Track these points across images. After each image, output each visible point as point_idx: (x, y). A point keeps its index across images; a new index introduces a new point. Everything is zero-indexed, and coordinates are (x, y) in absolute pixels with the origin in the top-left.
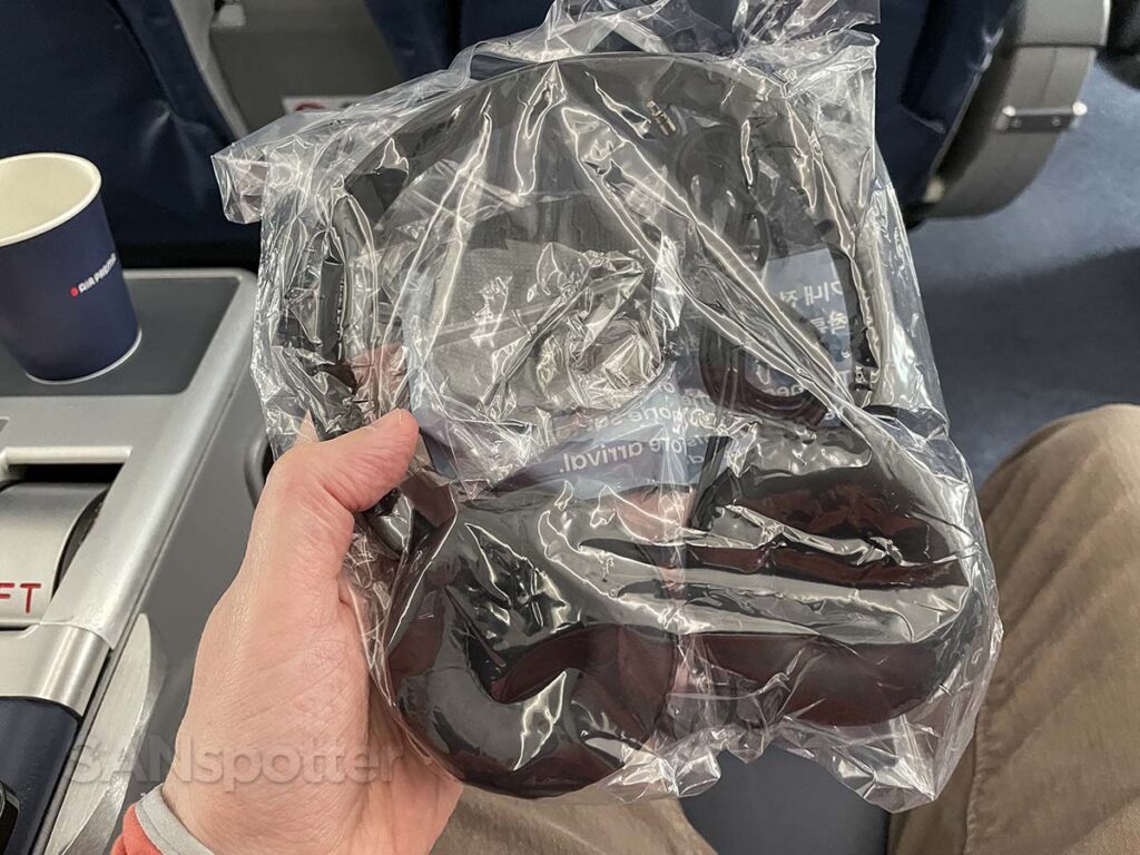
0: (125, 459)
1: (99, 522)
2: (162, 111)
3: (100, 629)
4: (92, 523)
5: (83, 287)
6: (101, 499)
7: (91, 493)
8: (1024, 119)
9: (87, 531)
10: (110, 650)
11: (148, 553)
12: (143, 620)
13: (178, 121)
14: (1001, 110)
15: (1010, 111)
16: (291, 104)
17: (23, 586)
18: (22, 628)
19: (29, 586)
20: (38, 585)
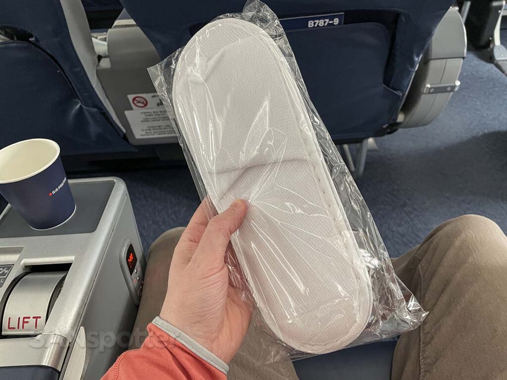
0: (73, 261)
1: (63, 289)
2: (78, 103)
3: (65, 334)
4: (61, 290)
5: (53, 192)
6: (64, 279)
7: (59, 276)
8: (435, 88)
9: (59, 294)
10: (70, 343)
11: (83, 301)
12: (82, 329)
13: (84, 107)
14: (425, 86)
15: (428, 86)
16: (131, 97)
17: (34, 318)
18: (36, 336)
19: (36, 318)
20: (40, 317)
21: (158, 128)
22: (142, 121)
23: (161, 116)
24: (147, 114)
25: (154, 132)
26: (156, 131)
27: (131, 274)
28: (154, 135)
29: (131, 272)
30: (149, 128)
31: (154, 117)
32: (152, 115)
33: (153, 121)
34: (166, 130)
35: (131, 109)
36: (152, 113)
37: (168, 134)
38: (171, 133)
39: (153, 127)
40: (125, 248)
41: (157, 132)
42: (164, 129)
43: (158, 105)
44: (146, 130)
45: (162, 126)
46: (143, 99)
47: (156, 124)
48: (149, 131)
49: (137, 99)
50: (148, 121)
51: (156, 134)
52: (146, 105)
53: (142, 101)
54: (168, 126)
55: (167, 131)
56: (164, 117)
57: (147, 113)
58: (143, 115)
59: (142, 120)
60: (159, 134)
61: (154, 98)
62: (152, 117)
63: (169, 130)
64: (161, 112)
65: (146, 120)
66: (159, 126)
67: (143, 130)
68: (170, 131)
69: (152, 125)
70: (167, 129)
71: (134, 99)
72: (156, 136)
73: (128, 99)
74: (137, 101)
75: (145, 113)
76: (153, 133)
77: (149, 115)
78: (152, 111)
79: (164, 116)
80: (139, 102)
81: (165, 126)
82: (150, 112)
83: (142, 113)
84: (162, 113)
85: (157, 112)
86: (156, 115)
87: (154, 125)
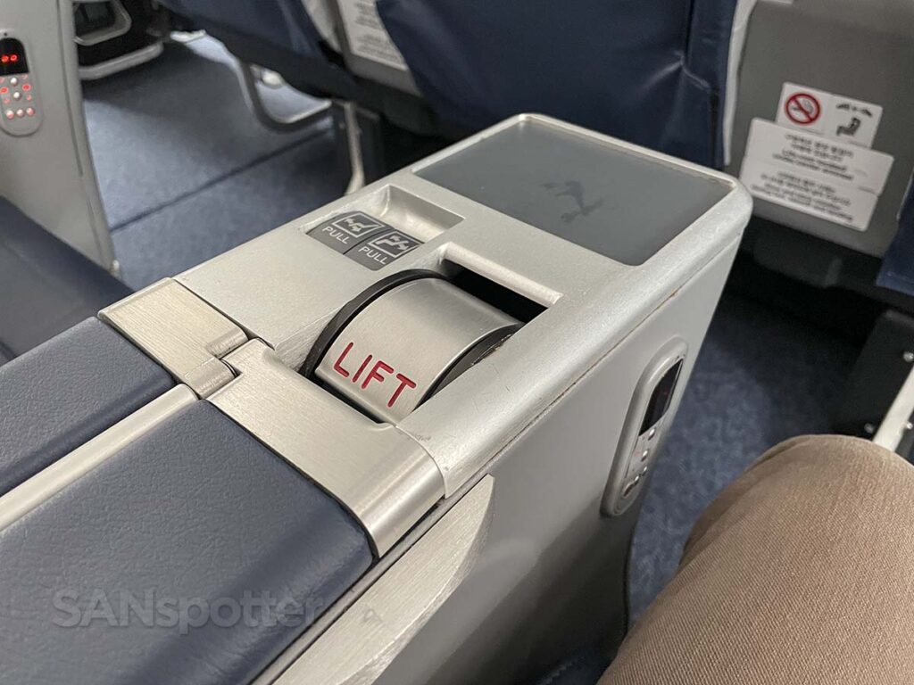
0: (550, 304)
2: (678, 59)
3: (446, 468)
4: (493, 350)
6: (510, 331)
7: (503, 320)
9: (484, 357)
10: (443, 498)
13: (685, 71)
16: (789, 89)
17: (400, 376)
18: (378, 420)
19: (405, 381)
20: (413, 385)
21: (801, 184)
22: (777, 157)
23: (827, 160)
24: (799, 143)
25: (786, 192)
26: (792, 189)
27: (642, 432)
28: (783, 197)
29: (646, 426)
30: (784, 178)
31: (812, 155)
32: (809, 150)
33: (804, 165)
34: (817, 197)
35: (772, 117)
36: (813, 147)
37: (816, 208)
38: (823, 210)
39: (792, 178)
40: (668, 359)
41: (792, 193)
42: (815, 193)
43: (841, 130)
44: (773, 179)
45: (813, 184)
46: (813, 105)
47: (804, 173)
48: (775, 184)
49: (801, 100)
50: (791, 161)
51: (788, 196)
52: (811, 120)
53: (808, 110)
54: (828, 189)
55: (818, 202)
56: (833, 166)
57: (802, 140)
58: (791, 141)
59: (780, 153)
60: (795, 201)
61: (842, 110)
62: (805, 154)
63: (824, 199)
64: (834, 150)
65: (787, 157)
66: (806, 182)
67: (764, 177)
68: (824, 204)
69: (791, 173)
70: (821, 194)
71: (794, 98)
72: (786, 202)
73: (780, 90)
74: (797, 103)
75: (795, 139)
76: (781, 193)
77: (802, 148)
78: (816, 139)
79: (836, 163)
80: (800, 108)
81: (821, 187)
82: (810, 142)
83: (789, 136)
84: (837, 154)
85: (826, 147)
86: (817, 153)
87: (797, 175)
